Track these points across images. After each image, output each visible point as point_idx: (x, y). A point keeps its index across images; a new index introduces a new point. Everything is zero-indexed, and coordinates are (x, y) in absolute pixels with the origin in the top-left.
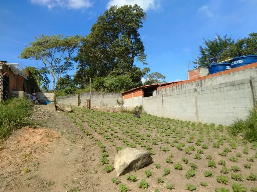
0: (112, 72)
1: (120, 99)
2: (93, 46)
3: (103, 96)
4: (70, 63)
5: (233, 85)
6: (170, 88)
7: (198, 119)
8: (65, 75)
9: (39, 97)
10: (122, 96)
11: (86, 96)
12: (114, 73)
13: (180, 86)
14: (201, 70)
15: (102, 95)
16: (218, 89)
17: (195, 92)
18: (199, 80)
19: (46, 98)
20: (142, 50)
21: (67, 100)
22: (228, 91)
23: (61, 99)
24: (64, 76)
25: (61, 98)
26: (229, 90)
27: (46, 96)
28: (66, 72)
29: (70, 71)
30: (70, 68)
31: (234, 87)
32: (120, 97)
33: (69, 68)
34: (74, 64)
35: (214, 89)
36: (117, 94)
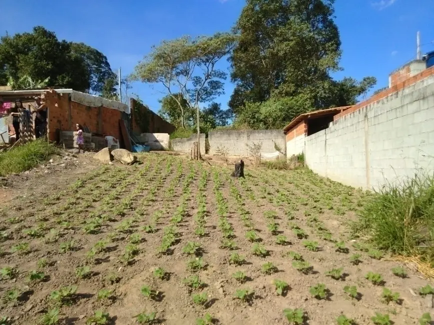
0: (277, 91)
1: (280, 141)
2: (241, 47)
3: (248, 136)
4: (217, 83)
5: (424, 98)
6: (351, 114)
7: (368, 183)
8: (211, 103)
9: (147, 140)
10: (284, 135)
11: (218, 137)
12: (280, 93)
13: (365, 109)
14: (412, 69)
15: (246, 136)
16: (398, 110)
17: (365, 120)
18: (394, 93)
19: (157, 141)
20: (333, 42)
21: (188, 145)
22: (415, 114)
23: (178, 144)
24: (209, 105)
25: (179, 142)
26: (417, 112)
27: (157, 139)
28: (213, 98)
29: (219, 95)
30: (219, 90)
31: (426, 100)
32: (280, 137)
33: (217, 92)
34: (224, 84)
35: (392, 110)
36: (275, 133)
